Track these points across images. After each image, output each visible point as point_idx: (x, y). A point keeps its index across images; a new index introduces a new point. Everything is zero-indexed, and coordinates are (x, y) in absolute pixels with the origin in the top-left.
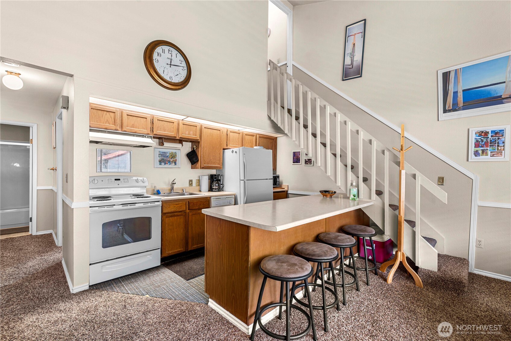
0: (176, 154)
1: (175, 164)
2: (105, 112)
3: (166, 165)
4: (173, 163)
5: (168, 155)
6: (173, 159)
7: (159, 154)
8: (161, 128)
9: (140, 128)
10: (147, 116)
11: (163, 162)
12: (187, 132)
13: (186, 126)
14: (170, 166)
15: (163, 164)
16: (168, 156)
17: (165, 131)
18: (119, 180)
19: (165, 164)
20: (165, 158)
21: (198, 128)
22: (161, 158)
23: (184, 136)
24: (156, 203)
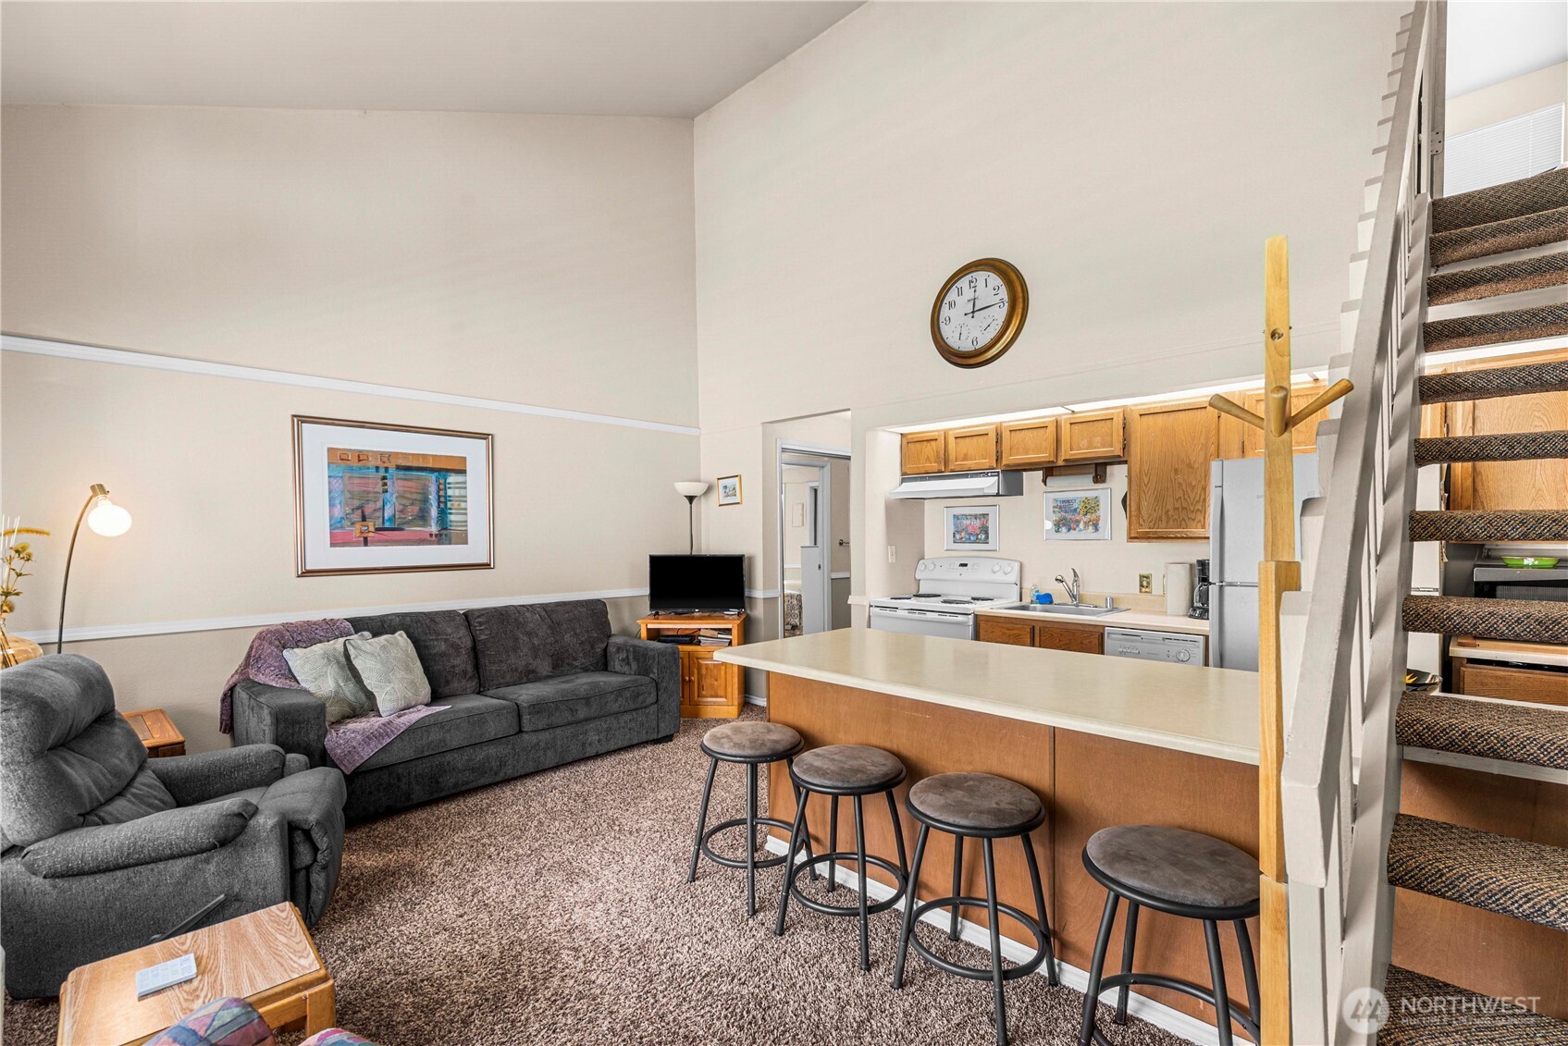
0: (1098, 501)
1: (1096, 529)
2: (925, 443)
3: (1072, 532)
4: (1090, 528)
5: (1075, 506)
6: (1089, 516)
7: (1054, 507)
8: (1018, 449)
9: (977, 458)
10: (987, 430)
11: (1064, 525)
12: (1085, 443)
13: (1080, 426)
14: (1082, 535)
15: (1064, 529)
16: (1075, 510)
17: (1027, 454)
18: (966, 565)
19: (1069, 530)
20: (1069, 516)
21: (1118, 422)
22: (1059, 515)
23: (1075, 454)
24: (960, 618)
